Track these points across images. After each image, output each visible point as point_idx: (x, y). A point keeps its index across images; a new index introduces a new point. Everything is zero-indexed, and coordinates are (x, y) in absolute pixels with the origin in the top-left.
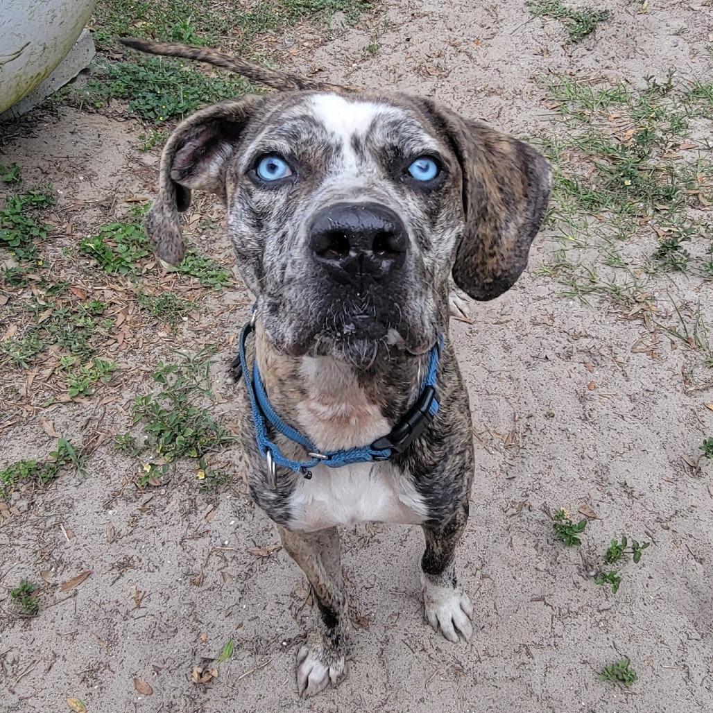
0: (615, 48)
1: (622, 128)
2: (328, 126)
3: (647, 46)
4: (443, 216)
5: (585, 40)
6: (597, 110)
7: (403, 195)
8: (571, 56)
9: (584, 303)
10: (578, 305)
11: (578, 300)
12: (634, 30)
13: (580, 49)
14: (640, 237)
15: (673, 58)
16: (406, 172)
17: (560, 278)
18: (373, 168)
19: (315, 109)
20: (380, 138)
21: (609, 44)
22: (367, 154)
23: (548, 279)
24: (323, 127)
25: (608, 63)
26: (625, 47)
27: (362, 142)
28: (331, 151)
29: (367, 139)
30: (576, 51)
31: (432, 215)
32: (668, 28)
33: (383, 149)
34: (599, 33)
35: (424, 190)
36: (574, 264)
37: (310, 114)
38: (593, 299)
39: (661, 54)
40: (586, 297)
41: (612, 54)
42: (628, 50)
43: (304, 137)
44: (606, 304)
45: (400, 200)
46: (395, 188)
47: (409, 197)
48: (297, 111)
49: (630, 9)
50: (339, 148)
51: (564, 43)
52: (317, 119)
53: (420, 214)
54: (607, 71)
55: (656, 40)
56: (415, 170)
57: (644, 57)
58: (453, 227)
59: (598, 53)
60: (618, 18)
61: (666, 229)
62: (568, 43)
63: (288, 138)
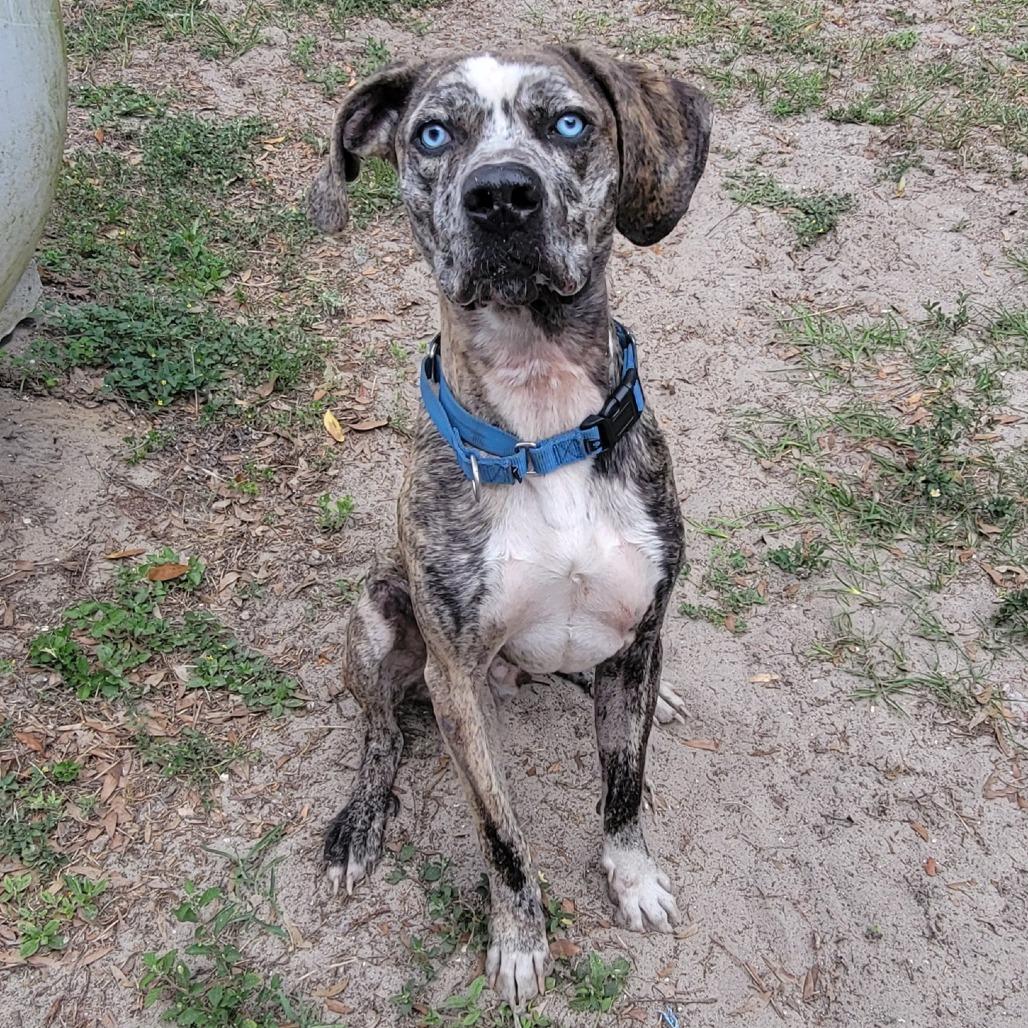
0: (867, 255)
1: (902, 390)
2: (479, 92)
3: (915, 252)
4: (591, 168)
5: (821, 244)
6: (858, 358)
7: (550, 152)
8: (803, 270)
9: (894, 709)
10: (884, 713)
11: (882, 703)
12: (893, 226)
13: (816, 258)
14: (964, 585)
15: (956, 268)
16: (554, 128)
17: (848, 665)
18: (521, 131)
19: (468, 76)
20: (526, 101)
21: (859, 250)
22: (516, 116)
23: (828, 666)
24: (476, 94)
25: (862, 280)
26: (883, 252)
27: (511, 104)
28: (483, 115)
29: (515, 101)
30: (810, 262)
31: (580, 169)
32: (942, 220)
33: (530, 111)
34: (843, 232)
35: (569, 145)
36: (867, 638)
37: (464, 81)
38: (907, 702)
39: (937, 262)
40: (894, 697)
41: (865, 265)
42: (888, 258)
43: (459, 103)
44: (929, 709)
45: (548, 158)
46: (542, 146)
47: (556, 154)
48: (452, 78)
49: (879, 190)
50: (490, 113)
51: (790, 249)
52: (470, 86)
53: (567, 168)
54: (863, 295)
55: (927, 241)
56: (562, 126)
57: (912, 268)
58: (603, 176)
59: (845, 264)
60: (866, 207)
61: (1003, 568)
62: (797, 249)
63: (445, 106)
